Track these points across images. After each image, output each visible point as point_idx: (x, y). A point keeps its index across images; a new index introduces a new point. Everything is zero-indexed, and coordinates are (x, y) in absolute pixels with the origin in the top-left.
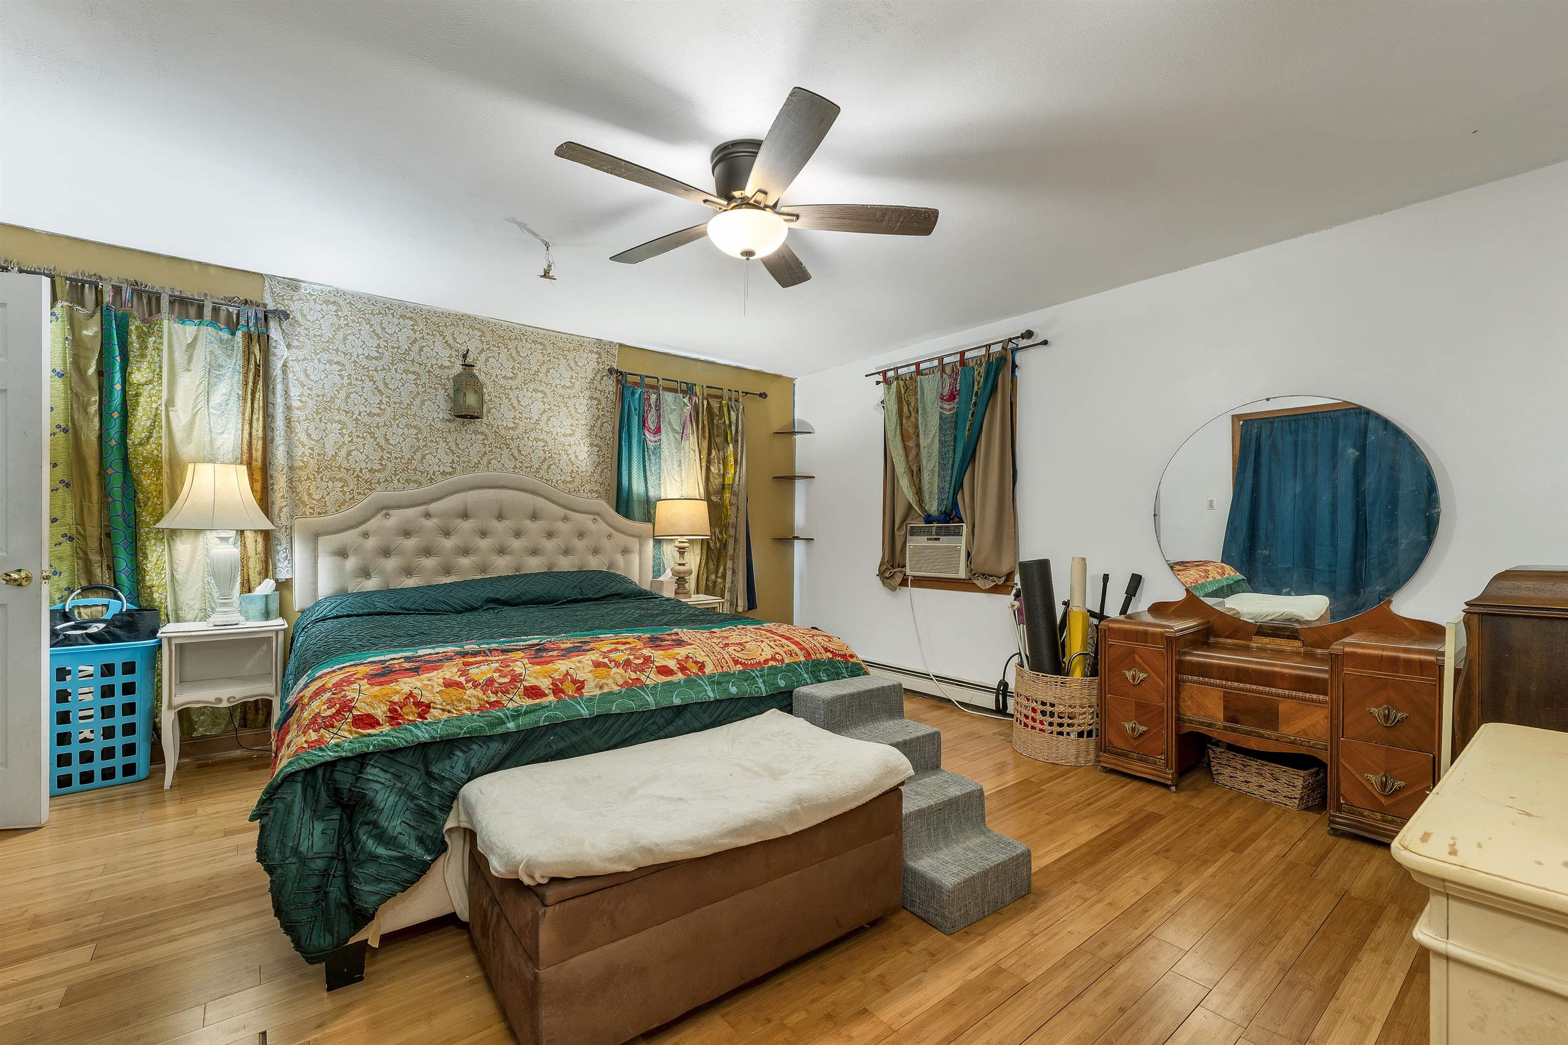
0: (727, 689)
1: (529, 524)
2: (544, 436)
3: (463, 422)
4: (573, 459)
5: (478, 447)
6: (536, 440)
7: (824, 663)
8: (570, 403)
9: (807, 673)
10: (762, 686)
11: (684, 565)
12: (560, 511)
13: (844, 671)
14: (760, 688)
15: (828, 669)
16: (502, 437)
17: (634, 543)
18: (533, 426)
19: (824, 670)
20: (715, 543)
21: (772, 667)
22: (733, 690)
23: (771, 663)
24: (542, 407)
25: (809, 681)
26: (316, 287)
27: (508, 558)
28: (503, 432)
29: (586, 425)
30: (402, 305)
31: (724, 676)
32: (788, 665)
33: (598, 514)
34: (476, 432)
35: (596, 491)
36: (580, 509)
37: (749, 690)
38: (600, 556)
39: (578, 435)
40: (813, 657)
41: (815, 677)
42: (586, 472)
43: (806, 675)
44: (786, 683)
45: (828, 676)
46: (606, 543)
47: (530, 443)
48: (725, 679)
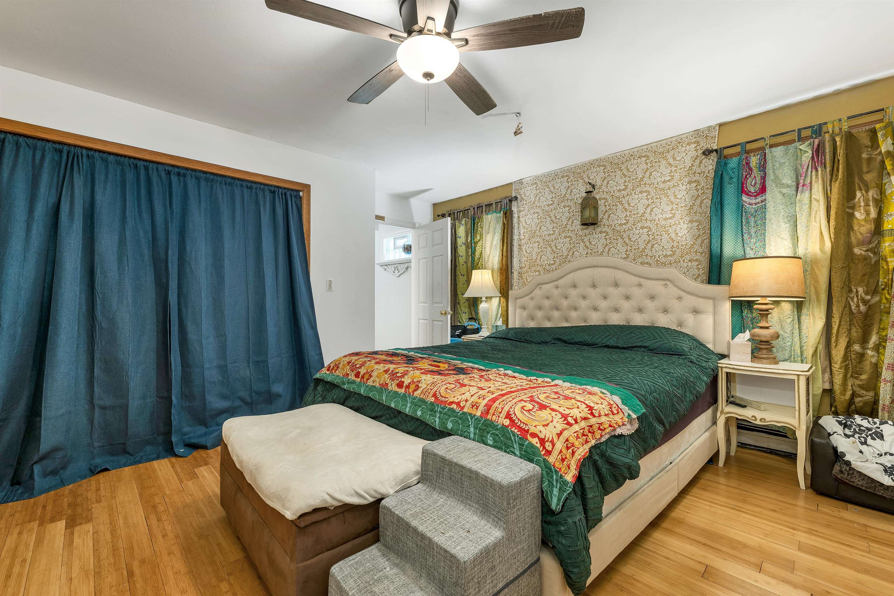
0: (416, 411)
1: (612, 290)
2: (648, 224)
3: (594, 228)
4: (673, 236)
5: (603, 241)
6: (642, 228)
7: (495, 427)
8: (670, 193)
9: (475, 428)
10: (437, 420)
11: (767, 328)
12: (636, 280)
13: (516, 446)
14: (435, 421)
15: (497, 435)
16: (618, 232)
17: (708, 305)
18: (639, 219)
19: (493, 434)
20: (858, 306)
21: (453, 410)
22: (419, 413)
23: (454, 406)
24: (646, 202)
25: (472, 436)
26: (528, 179)
27: (598, 313)
28: (618, 228)
29: (685, 206)
30: (562, 170)
31: (421, 401)
32: (464, 414)
33: (668, 280)
34: (601, 232)
35: (697, 260)
36: (651, 277)
37: (428, 418)
38: (669, 315)
39: (678, 216)
40: (489, 417)
41: (482, 436)
42: (686, 245)
43: (472, 429)
44: (452, 428)
45: (495, 441)
46: (675, 304)
47: (638, 232)
48: (420, 403)
